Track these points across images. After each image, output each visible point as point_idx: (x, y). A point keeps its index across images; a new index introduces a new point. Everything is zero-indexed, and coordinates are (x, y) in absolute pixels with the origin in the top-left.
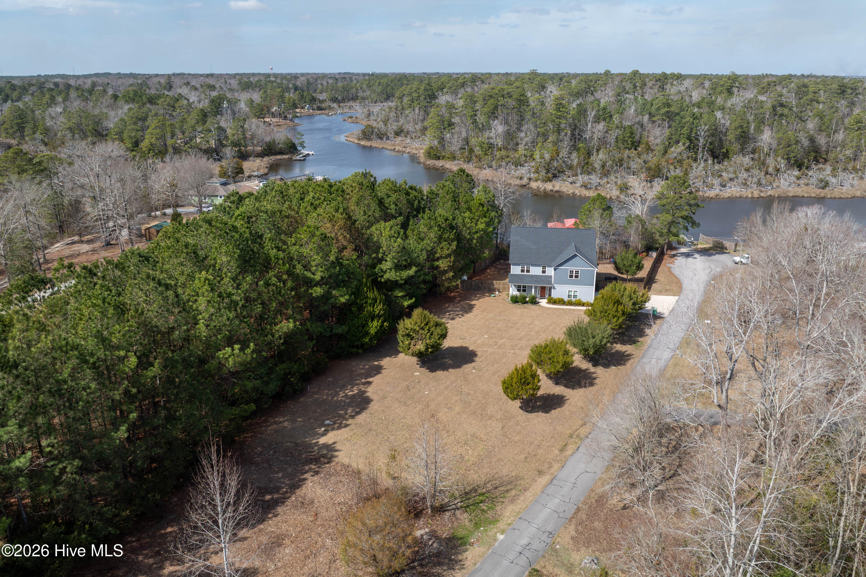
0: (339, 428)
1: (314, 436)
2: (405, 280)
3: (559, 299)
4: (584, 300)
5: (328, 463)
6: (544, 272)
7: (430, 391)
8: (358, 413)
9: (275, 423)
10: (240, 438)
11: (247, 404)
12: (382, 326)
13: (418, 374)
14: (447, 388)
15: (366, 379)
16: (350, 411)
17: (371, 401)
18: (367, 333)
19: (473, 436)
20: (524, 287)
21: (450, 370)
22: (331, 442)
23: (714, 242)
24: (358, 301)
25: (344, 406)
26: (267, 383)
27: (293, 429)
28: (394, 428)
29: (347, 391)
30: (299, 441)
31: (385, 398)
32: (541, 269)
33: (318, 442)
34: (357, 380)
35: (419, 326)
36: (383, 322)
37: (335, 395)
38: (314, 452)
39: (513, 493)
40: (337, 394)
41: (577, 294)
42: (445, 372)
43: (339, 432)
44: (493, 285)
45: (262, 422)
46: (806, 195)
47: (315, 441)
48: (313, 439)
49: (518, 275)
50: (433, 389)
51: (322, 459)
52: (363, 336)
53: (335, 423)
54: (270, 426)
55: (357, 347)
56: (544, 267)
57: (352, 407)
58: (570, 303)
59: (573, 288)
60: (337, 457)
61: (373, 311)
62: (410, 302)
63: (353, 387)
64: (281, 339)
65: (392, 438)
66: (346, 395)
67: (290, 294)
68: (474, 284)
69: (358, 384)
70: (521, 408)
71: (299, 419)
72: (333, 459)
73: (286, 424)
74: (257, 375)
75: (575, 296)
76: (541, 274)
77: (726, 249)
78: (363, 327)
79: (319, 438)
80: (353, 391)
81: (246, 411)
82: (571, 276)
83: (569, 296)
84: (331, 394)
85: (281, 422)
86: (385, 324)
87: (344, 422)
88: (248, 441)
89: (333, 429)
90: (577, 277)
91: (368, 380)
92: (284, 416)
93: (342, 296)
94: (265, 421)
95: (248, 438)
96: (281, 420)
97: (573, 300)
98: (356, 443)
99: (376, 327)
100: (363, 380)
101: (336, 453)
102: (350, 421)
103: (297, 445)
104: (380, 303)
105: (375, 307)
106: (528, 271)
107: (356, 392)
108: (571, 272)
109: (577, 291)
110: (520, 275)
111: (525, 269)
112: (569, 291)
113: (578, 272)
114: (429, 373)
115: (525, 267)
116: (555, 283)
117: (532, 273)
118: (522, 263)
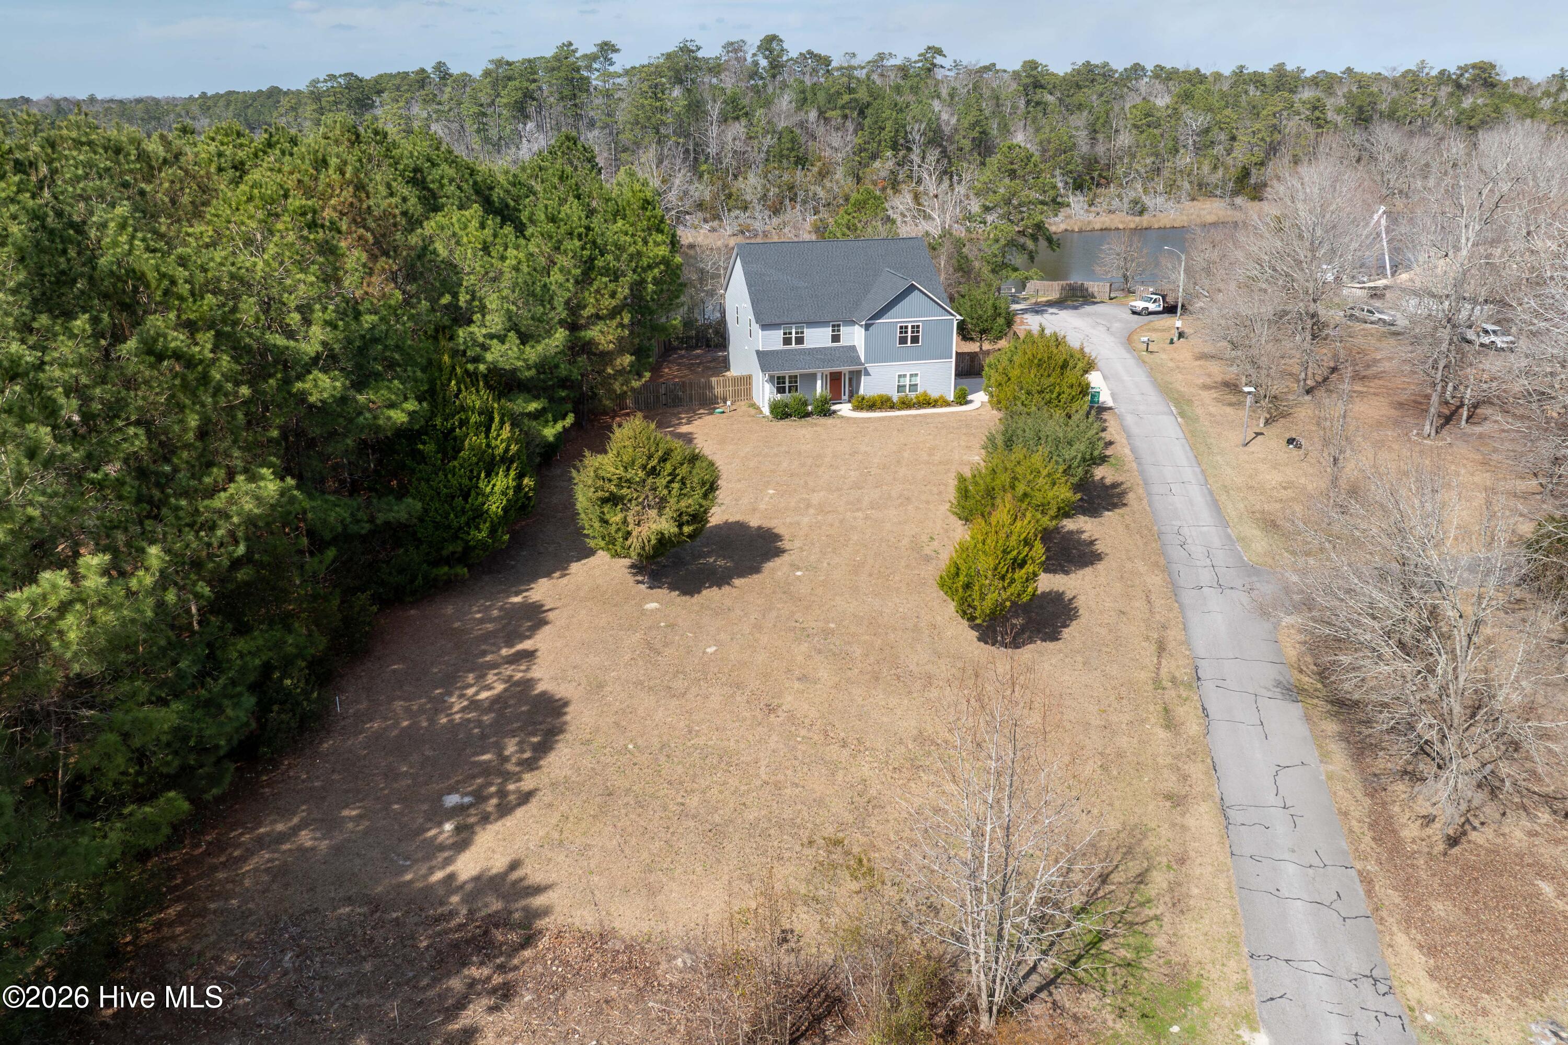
0: (504, 810)
1: (429, 857)
2: (536, 366)
3: (881, 397)
4: (934, 394)
5: (528, 941)
6: (836, 338)
7: (718, 643)
8: (544, 748)
9: (260, 843)
10: (137, 934)
11: (142, 800)
12: (519, 488)
13: (654, 605)
14: (758, 627)
15: (510, 645)
16: (511, 747)
17: (566, 704)
18: (479, 514)
19: (921, 738)
20: (793, 379)
21: (737, 582)
22: (499, 864)
23: (1063, 288)
24: (438, 421)
25: (483, 736)
26: (211, 706)
27: (337, 850)
28: (680, 769)
29: (470, 691)
30: (379, 889)
31: (600, 686)
32: (828, 331)
33: (451, 877)
34: (484, 653)
35: (644, 467)
36: (520, 476)
37: (437, 711)
38: (452, 914)
39: (1159, 880)
40: (440, 706)
41: (918, 380)
42: (726, 589)
43: (510, 822)
44: (711, 388)
45: (207, 853)
46: (1121, 226)
47: (439, 875)
48: (431, 871)
49: (777, 352)
50: (723, 636)
51: (498, 935)
52: (468, 524)
53: (480, 797)
54: (243, 859)
55: (449, 561)
56: (836, 328)
57: (513, 734)
58: (906, 404)
59: (907, 368)
60: (545, 912)
61: (488, 445)
62: (559, 426)
63: (483, 676)
64: (236, 542)
65: (693, 802)
66: (474, 704)
67: (236, 394)
68: (662, 391)
69: (494, 666)
70: (979, 639)
71: (346, 813)
72: (540, 924)
73: (306, 838)
74: (163, 684)
75: (913, 387)
76: (828, 343)
77: (1093, 296)
78: (466, 497)
79: (448, 861)
80: (489, 688)
81: (153, 827)
82: (903, 340)
83: (900, 388)
84: (422, 710)
85: (282, 838)
86: (526, 481)
87: (511, 787)
88: (173, 938)
89: (485, 819)
90: (915, 340)
91: (520, 647)
92: (285, 813)
93: (392, 406)
94: (219, 846)
95: (171, 924)
96: (280, 827)
97: (913, 395)
98: (588, 847)
99: (504, 493)
100: (504, 652)
101: (538, 901)
102: (529, 781)
103: (376, 905)
104: (502, 423)
105: (493, 434)
106: (800, 341)
107: (500, 687)
108: (903, 329)
109: (916, 375)
110: (781, 351)
111: (794, 335)
112: (900, 376)
113: (918, 327)
114: (684, 598)
115: (794, 331)
116: (867, 361)
117: (808, 344)
118: (786, 320)
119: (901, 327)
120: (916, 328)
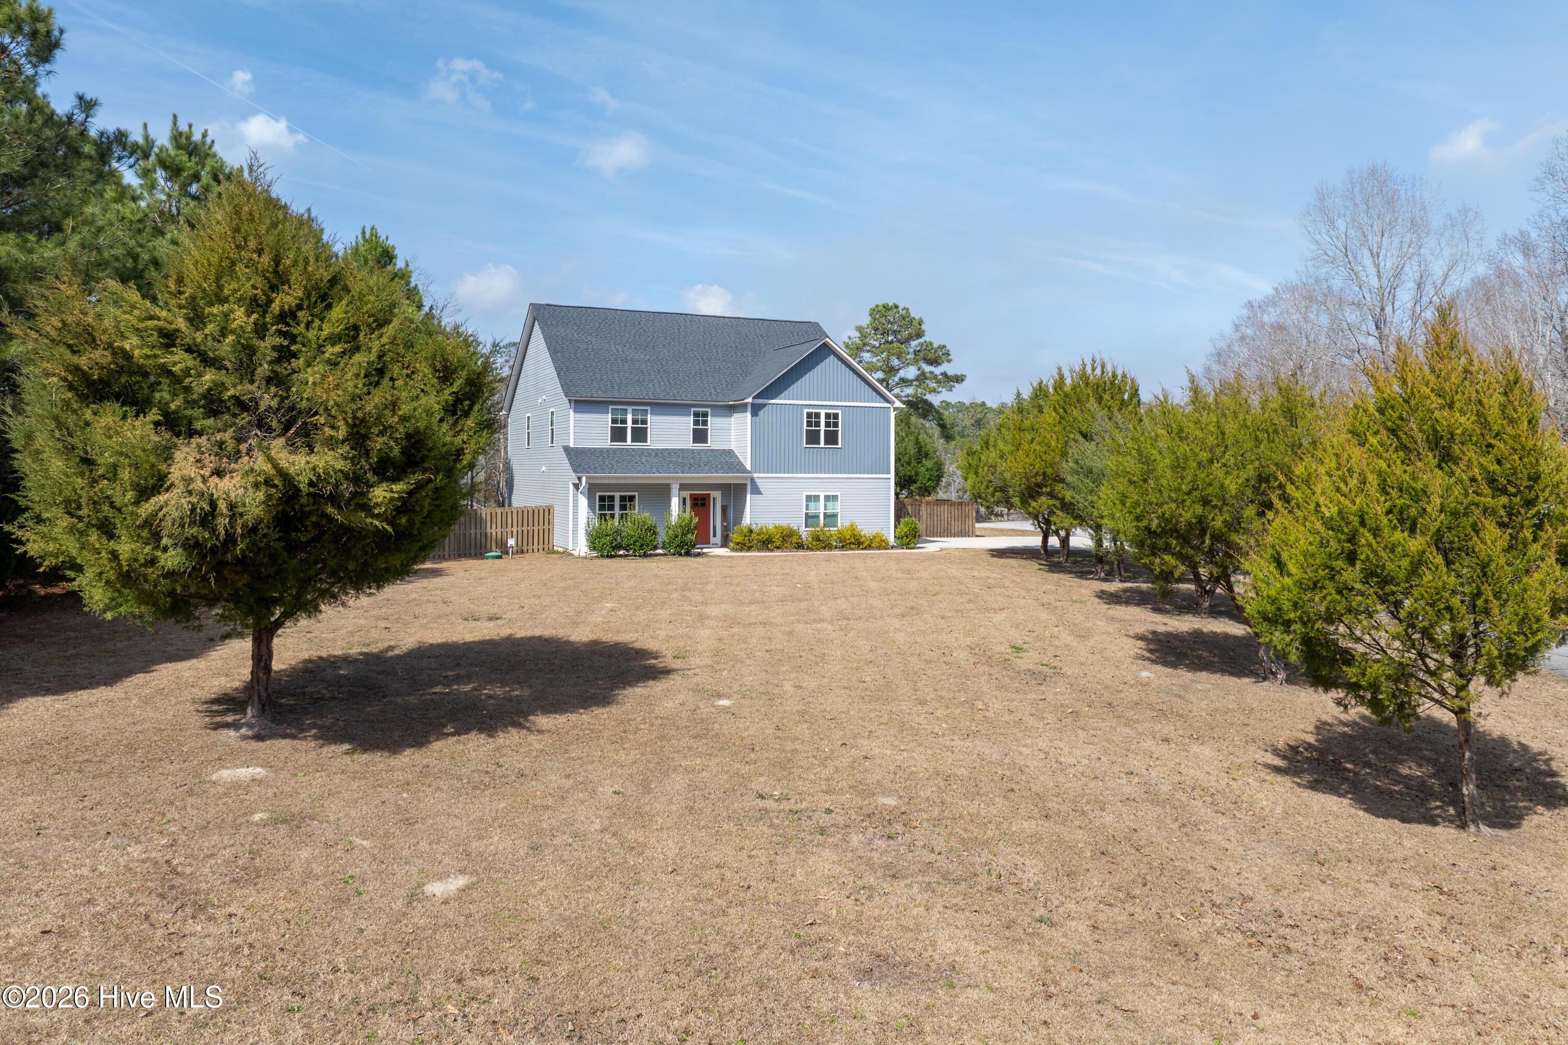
4: (867, 529)
6: (700, 436)
20: (628, 501)
32: (688, 423)
41: (837, 508)
44: (480, 522)
49: (601, 451)
56: (701, 418)
58: (821, 543)
59: (820, 484)
75: (831, 518)
76: (687, 443)
82: (813, 438)
83: (810, 519)
90: (832, 438)
97: (831, 529)
106: (640, 434)
108: (813, 419)
109: (835, 498)
110: (608, 450)
111: (629, 424)
112: (809, 498)
113: (836, 416)
114: (365, 757)
115: (629, 418)
116: (755, 468)
117: (653, 442)
118: (616, 395)
119: (809, 415)
120: (832, 419)
